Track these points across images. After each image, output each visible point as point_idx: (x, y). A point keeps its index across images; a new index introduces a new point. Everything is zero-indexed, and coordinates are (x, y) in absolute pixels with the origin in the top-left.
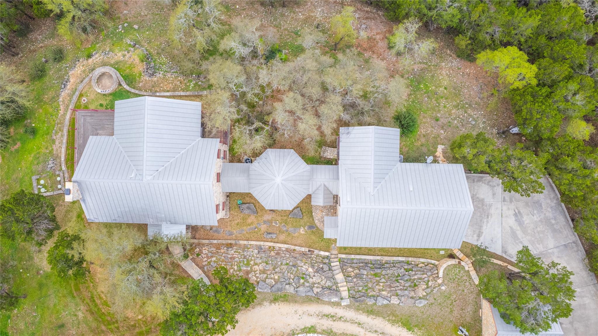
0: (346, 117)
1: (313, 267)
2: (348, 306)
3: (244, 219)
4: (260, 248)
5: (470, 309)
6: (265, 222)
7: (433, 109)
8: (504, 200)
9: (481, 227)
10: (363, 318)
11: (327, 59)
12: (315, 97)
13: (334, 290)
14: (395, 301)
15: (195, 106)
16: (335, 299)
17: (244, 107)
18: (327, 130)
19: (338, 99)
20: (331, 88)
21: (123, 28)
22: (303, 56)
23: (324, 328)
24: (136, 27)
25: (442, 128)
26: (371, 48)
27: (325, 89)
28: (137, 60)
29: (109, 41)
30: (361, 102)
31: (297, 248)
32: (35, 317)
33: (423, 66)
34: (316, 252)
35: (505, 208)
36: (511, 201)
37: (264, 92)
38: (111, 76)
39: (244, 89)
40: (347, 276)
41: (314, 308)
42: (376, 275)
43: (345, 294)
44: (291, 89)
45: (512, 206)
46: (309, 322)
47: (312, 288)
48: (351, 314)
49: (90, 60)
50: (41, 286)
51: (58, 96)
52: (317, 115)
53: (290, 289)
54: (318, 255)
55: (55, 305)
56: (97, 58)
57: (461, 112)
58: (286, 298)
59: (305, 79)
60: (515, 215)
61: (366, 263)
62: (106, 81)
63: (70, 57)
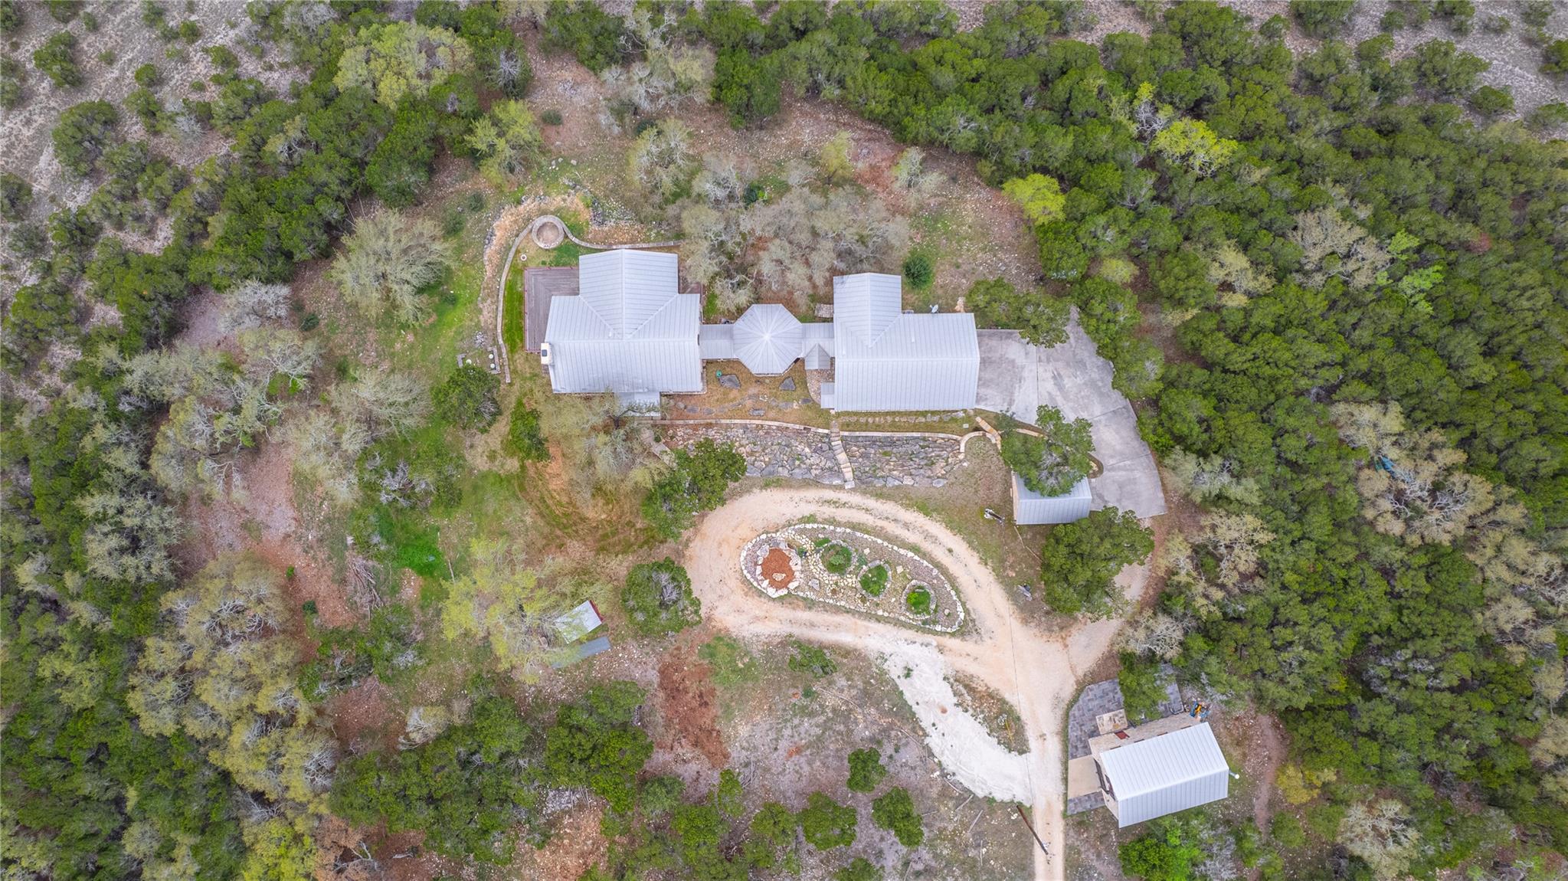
0: (842, 266)
1: (810, 446)
2: (853, 490)
3: (725, 394)
4: (745, 427)
5: (998, 488)
6: (750, 397)
7: (953, 253)
8: (1040, 360)
9: (1012, 393)
10: (871, 503)
11: (817, 199)
12: (804, 244)
13: (836, 471)
14: (908, 481)
15: (669, 260)
16: (837, 482)
17: (724, 259)
18: (819, 281)
19: (830, 245)
20: (822, 233)
21: (557, 164)
22: (789, 196)
23: (826, 516)
24: (574, 162)
25: (964, 276)
26: (874, 179)
27: (815, 233)
28: (581, 206)
29: (540, 182)
30: (858, 249)
31: (790, 425)
32: (470, 527)
33: (941, 199)
34: (813, 429)
35: (1041, 370)
36: (1048, 361)
37: (745, 239)
38: (555, 227)
39: (724, 238)
40: (851, 456)
41: (812, 494)
42: (885, 454)
43: (849, 475)
44: (776, 235)
45: (1050, 367)
46: (807, 510)
47: (809, 469)
48: (856, 499)
49: (521, 208)
50: (475, 488)
51: (482, 255)
52: (807, 263)
53: (784, 473)
54: (816, 433)
55: (495, 511)
56: (529, 205)
57: (988, 255)
58: (778, 483)
59: (793, 224)
60: (1054, 377)
61: (874, 441)
62: (548, 234)
63: (491, 203)
